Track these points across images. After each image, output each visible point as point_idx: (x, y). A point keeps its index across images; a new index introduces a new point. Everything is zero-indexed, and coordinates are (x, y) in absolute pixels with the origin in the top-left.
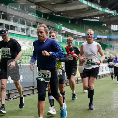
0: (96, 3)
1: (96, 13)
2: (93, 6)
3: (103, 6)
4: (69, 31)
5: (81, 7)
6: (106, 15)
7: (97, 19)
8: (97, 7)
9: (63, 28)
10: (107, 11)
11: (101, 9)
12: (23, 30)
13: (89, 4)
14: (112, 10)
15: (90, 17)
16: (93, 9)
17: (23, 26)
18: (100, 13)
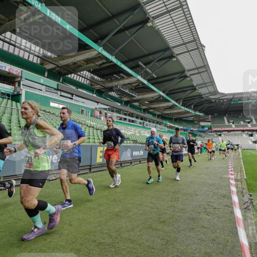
0: (190, 108)
1: (190, 115)
2: (188, 110)
3: (195, 110)
4: (172, 125)
5: (180, 111)
6: (196, 116)
7: (191, 119)
8: (191, 111)
9: (168, 123)
10: (198, 113)
11: (193, 112)
12: (140, 123)
13: (186, 109)
14: (201, 113)
15: (187, 117)
16: (188, 112)
17: (140, 121)
18: (193, 115)
